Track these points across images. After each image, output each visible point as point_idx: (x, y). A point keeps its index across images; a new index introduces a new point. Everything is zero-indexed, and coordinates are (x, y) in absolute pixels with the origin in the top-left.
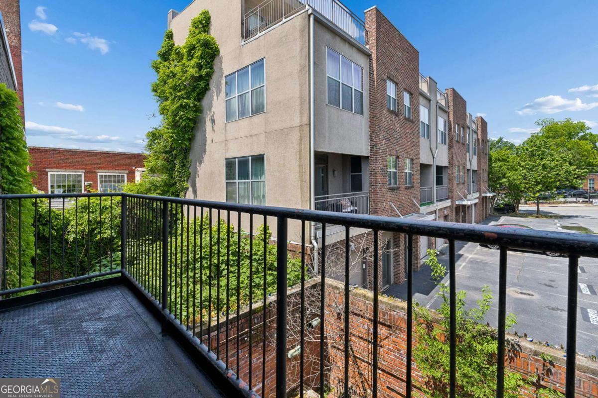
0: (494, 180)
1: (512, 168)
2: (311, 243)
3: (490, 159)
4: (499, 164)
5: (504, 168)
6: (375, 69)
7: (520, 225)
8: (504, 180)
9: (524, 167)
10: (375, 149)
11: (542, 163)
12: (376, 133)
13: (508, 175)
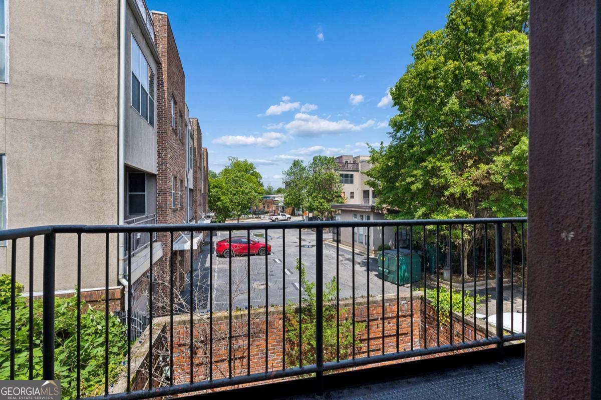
0: (212, 203)
1: (224, 194)
2: (119, 283)
3: (209, 185)
4: (216, 189)
5: (220, 193)
6: (165, 80)
7: (238, 237)
8: (219, 203)
9: (231, 192)
10: (164, 167)
11: (242, 190)
12: (165, 150)
13: (222, 199)
